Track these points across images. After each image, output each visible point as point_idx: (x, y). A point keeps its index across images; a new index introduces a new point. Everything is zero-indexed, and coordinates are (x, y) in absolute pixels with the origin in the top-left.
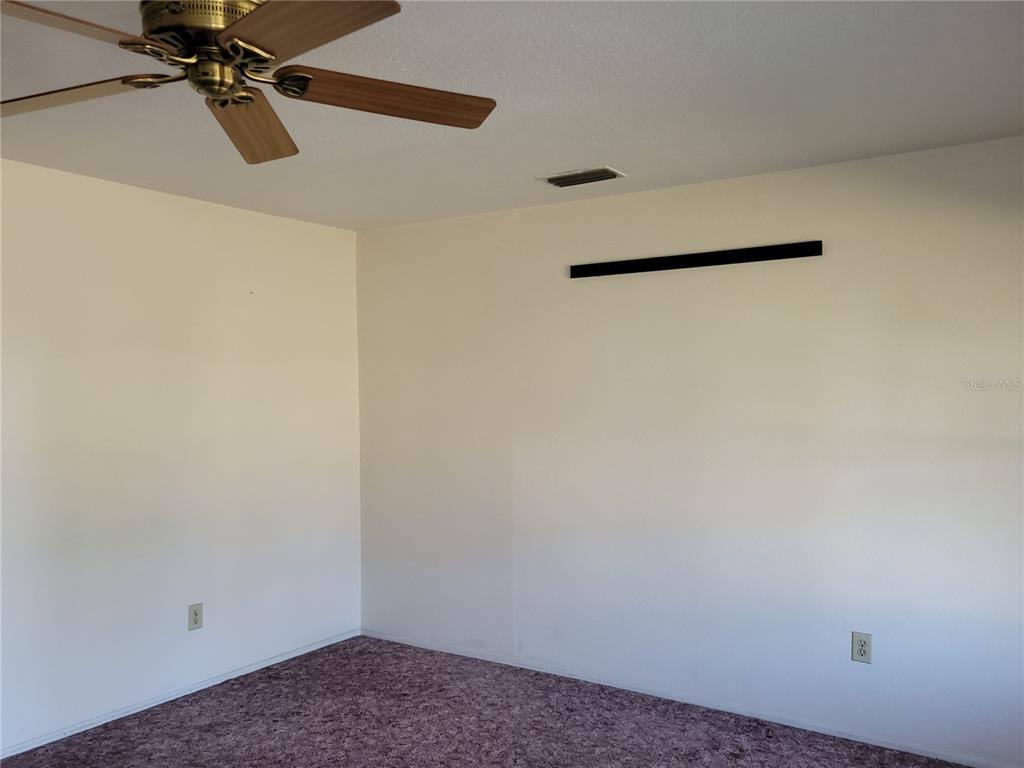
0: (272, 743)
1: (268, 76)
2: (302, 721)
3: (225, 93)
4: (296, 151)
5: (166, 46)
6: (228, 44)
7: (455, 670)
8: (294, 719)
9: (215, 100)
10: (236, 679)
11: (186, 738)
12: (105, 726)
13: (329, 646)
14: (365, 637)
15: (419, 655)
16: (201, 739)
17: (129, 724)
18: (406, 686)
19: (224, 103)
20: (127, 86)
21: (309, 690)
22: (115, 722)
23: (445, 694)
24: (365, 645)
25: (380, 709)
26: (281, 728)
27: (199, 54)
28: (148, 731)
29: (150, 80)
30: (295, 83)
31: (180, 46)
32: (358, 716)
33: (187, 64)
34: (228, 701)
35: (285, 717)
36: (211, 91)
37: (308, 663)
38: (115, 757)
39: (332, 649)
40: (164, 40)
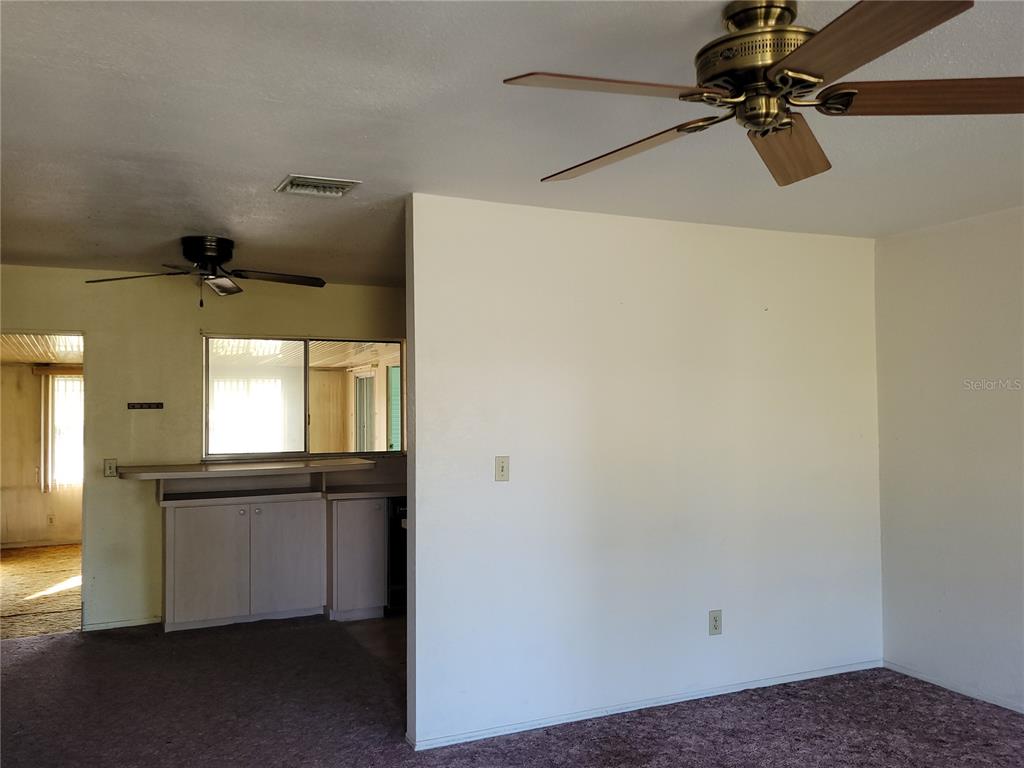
0: (797, 761)
1: (812, 98)
2: (826, 746)
3: (770, 123)
4: (828, 166)
5: (721, 91)
6: (778, 78)
7: (1003, 725)
8: (818, 742)
9: (756, 132)
10: (755, 690)
11: (712, 738)
12: (639, 711)
13: (850, 673)
14: (889, 670)
15: (955, 700)
16: (725, 742)
17: (659, 714)
18: (943, 732)
19: (764, 133)
20: (682, 133)
21: (830, 715)
22: (648, 709)
23: (993, 750)
24: (890, 678)
25: (913, 751)
26: (804, 749)
27: (747, 91)
28: (677, 725)
29: (701, 124)
30: (838, 101)
31: (731, 88)
32: (888, 754)
33: (736, 104)
34: (749, 710)
35: (808, 737)
36: (758, 124)
37: (826, 687)
38: (650, 742)
39: (852, 677)
40: (716, 85)
